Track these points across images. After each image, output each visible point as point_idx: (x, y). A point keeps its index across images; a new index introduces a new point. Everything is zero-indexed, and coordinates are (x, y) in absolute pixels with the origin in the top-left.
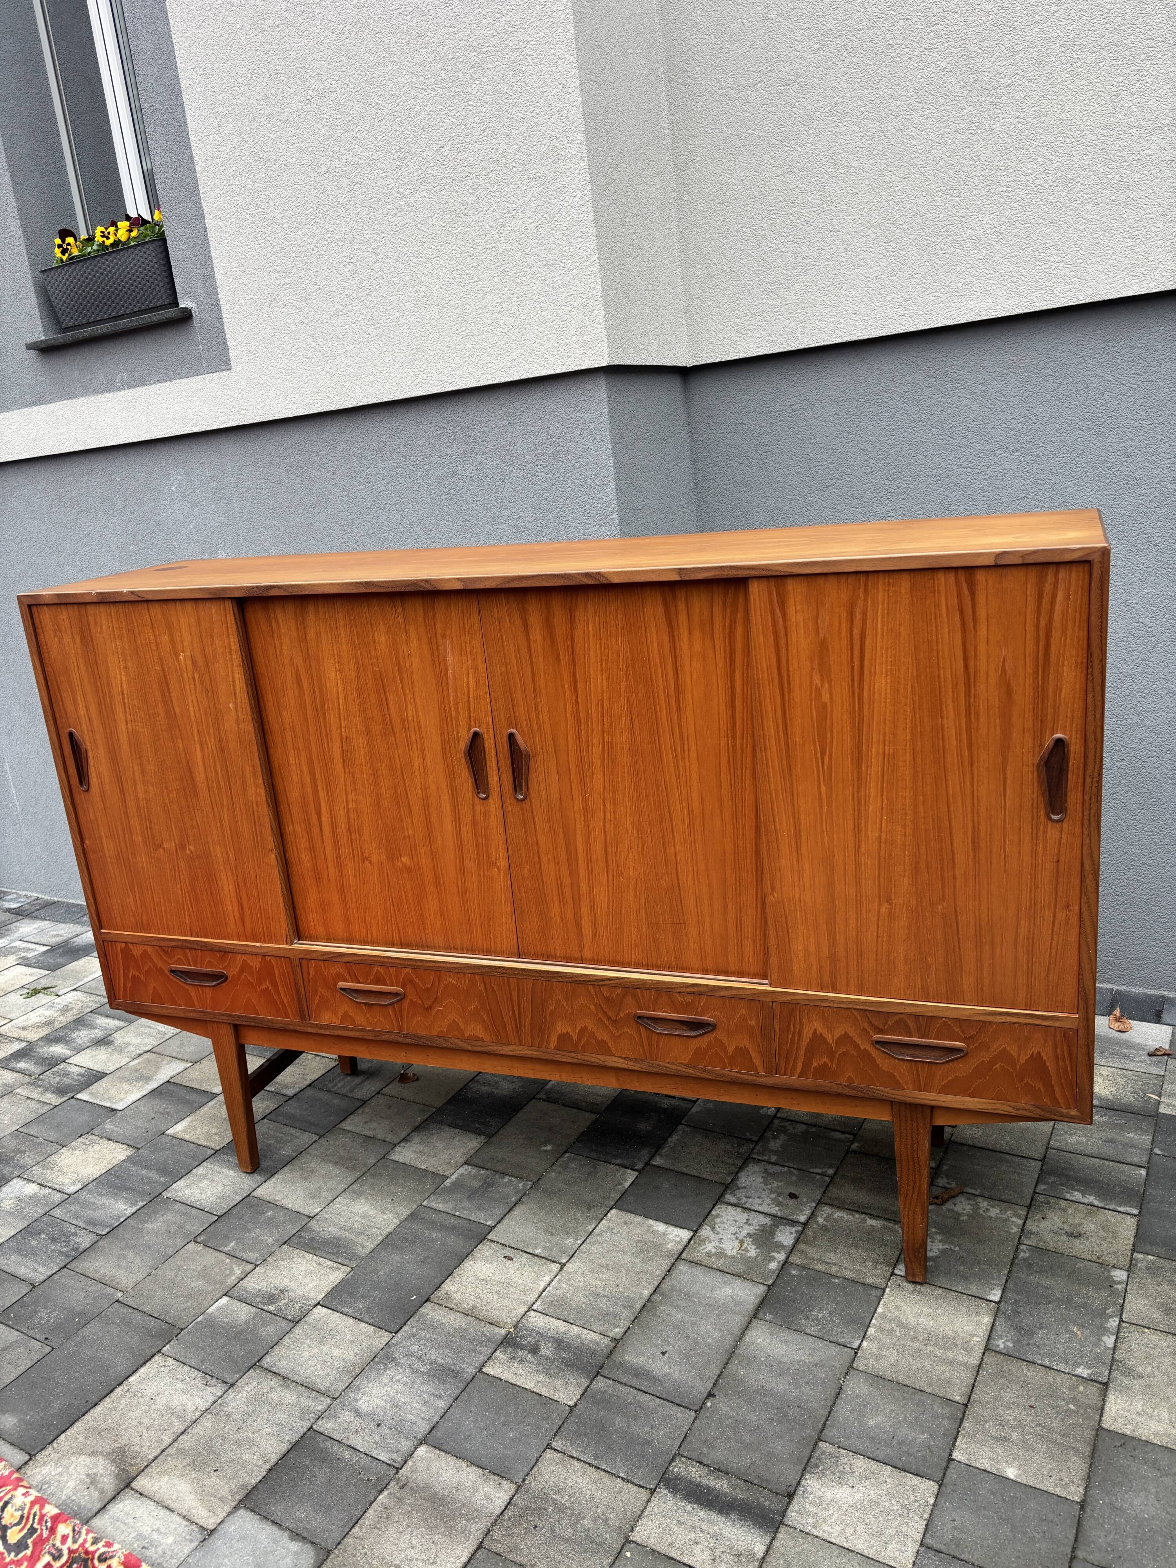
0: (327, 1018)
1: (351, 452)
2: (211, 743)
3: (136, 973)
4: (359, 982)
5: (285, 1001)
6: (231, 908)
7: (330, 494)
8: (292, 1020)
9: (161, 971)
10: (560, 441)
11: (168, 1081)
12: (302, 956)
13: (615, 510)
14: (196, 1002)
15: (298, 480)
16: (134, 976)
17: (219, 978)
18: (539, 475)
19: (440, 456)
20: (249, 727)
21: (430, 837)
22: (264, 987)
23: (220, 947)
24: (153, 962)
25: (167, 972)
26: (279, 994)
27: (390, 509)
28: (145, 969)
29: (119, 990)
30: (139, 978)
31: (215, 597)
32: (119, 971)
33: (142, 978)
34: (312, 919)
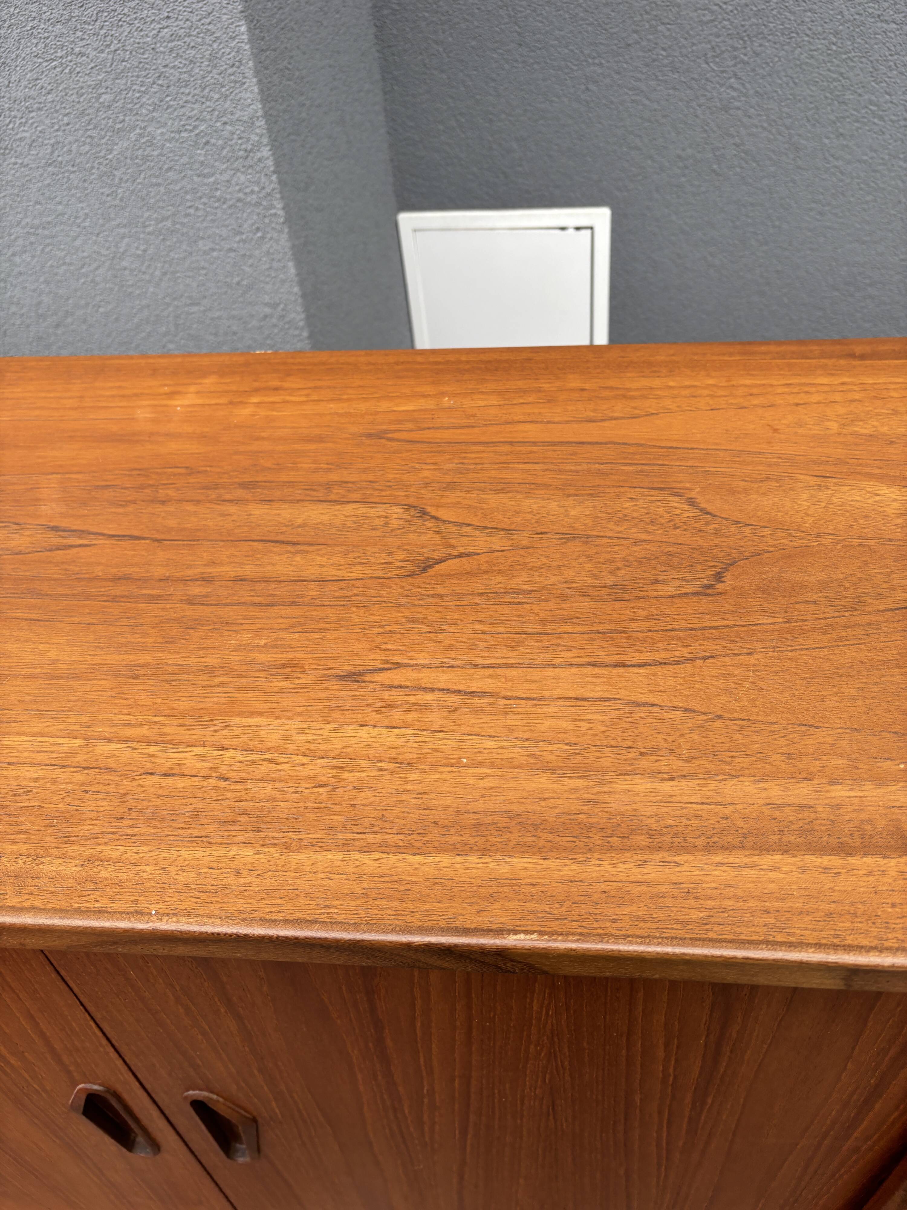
13: (265, 141)
18: (82, 54)
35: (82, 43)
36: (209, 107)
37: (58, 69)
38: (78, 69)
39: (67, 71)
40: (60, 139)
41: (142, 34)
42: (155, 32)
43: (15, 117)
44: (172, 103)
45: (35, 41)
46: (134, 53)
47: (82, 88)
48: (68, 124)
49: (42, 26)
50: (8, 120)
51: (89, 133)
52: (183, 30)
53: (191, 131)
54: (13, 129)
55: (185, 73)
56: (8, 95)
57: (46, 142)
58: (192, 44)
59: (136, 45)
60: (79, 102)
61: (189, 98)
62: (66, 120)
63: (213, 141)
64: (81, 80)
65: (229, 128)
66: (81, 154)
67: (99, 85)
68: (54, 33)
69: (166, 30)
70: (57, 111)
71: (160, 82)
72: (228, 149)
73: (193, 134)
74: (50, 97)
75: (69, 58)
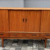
0: (11, 36)
2: (5, 19)
4: (14, 34)
6: (5, 30)
8: (8, 37)
17: (3, 34)
20: (8, 18)
21: (20, 25)
31: (7, 10)
34: (10, 30)
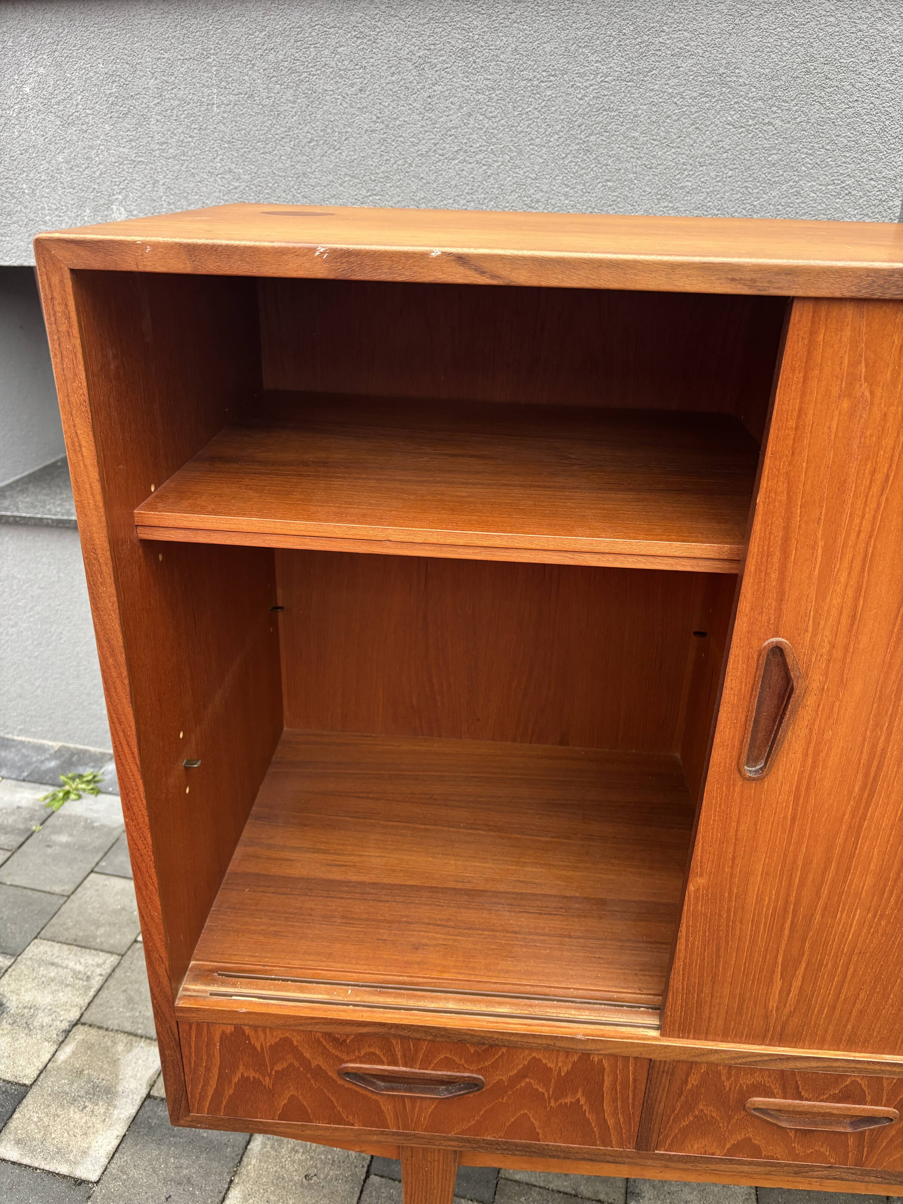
1: (403, 53)
3: (252, 1074)
4: (801, 1098)
5: (611, 1122)
7: (350, 125)
9: (318, 1072)
10: (826, 68)
11: (149, 1096)
12: (683, 1057)
14: (391, 1120)
15: (289, 93)
16: (244, 1080)
18: (770, 123)
19: (581, 75)
22: (568, 1100)
23: (483, 1038)
24: (300, 1057)
25: (335, 1076)
26: (599, 1111)
27: (465, 161)
28: (278, 1067)
29: (202, 1098)
30: (257, 1083)
32: (208, 1069)
33: (267, 1081)
35: (773, 116)
36: (862, 167)
37: (743, 134)
38: (761, 135)
39: (750, 136)
40: (718, 188)
41: (828, 111)
42: (841, 110)
43: (685, 170)
44: (831, 163)
45: (733, 113)
46: (815, 125)
47: (757, 149)
48: (730, 177)
49: (745, 102)
50: (677, 172)
51: (746, 184)
52: (864, 111)
53: (838, 184)
54: (678, 180)
55: (853, 141)
56: (687, 153)
57: (704, 190)
58: (868, 121)
59: (821, 119)
60: (749, 160)
61: (848, 160)
62: (730, 173)
63: (854, 192)
64: (760, 143)
65: (873, 182)
66: (731, 200)
67: (773, 148)
68: (752, 108)
69: (850, 110)
70: (725, 166)
71: (828, 147)
72: (865, 198)
73: (838, 187)
74: (725, 155)
75: (757, 126)
